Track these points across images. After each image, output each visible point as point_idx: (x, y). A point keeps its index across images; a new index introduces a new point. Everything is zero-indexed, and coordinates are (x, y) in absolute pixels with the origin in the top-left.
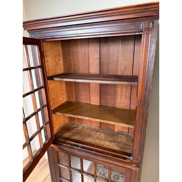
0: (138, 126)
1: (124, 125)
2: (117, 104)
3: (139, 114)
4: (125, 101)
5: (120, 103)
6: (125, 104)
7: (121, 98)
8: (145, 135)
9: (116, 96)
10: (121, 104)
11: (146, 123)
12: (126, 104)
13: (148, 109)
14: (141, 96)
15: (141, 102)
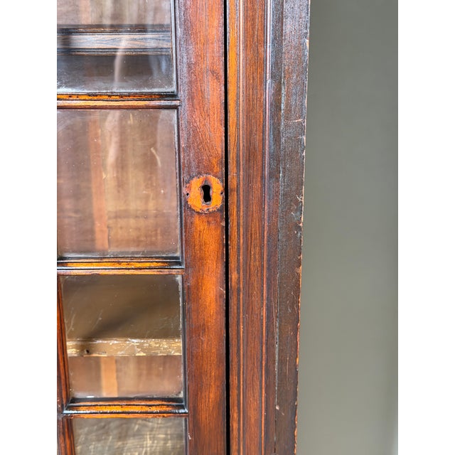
0: (247, 332)
1: (152, 343)
2: (98, 224)
3: (247, 250)
4: (147, 198)
5: (117, 216)
6: (146, 218)
7: (121, 184)
8: (296, 384)
9: (88, 170)
10: (122, 222)
11: (295, 303)
12: (151, 221)
13: (297, 203)
14: (248, 118)
15: (248, 160)
